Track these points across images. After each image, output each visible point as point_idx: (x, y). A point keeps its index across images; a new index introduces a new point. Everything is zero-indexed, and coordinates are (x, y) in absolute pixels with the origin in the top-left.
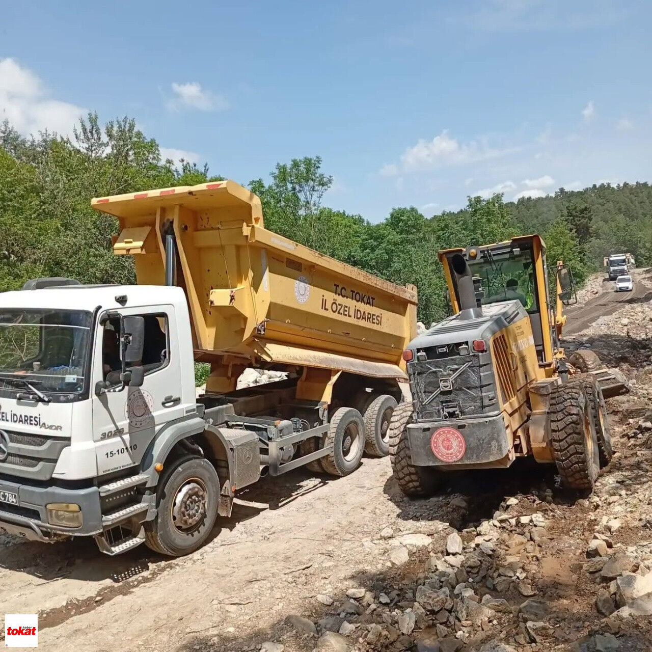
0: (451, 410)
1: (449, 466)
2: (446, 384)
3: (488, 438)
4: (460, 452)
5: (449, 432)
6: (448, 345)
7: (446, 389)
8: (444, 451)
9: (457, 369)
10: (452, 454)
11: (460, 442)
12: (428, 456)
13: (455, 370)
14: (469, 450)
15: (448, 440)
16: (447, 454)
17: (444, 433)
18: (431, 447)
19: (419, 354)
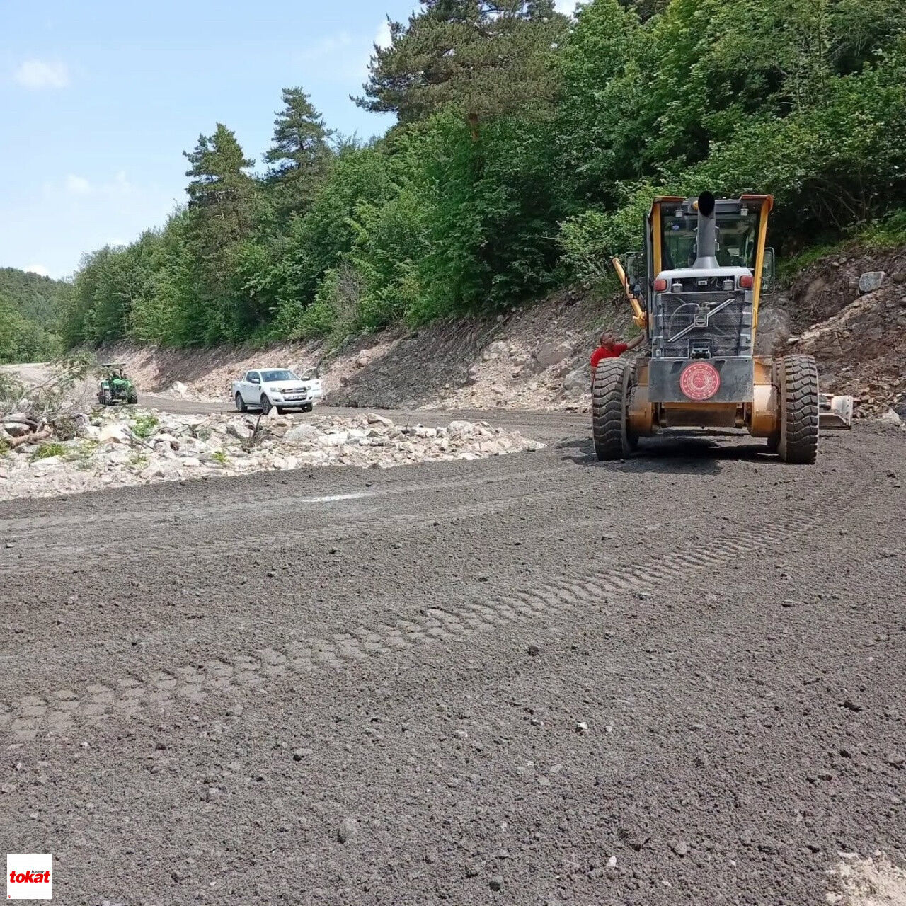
0: (701, 350)
1: (698, 403)
2: (702, 320)
3: (745, 377)
4: (711, 390)
5: (704, 368)
6: (710, 278)
7: (701, 326)
8: (694, 387)
9: (715, 306)
10: (702, 391)
11: (715, 379)
12: (674, 392)
13: (712, 307)
14: (722, 389)
15: (701, 376)
16: (697, 391)
17: (698, 368)
18: (679, 383)
19: (674, 285)
